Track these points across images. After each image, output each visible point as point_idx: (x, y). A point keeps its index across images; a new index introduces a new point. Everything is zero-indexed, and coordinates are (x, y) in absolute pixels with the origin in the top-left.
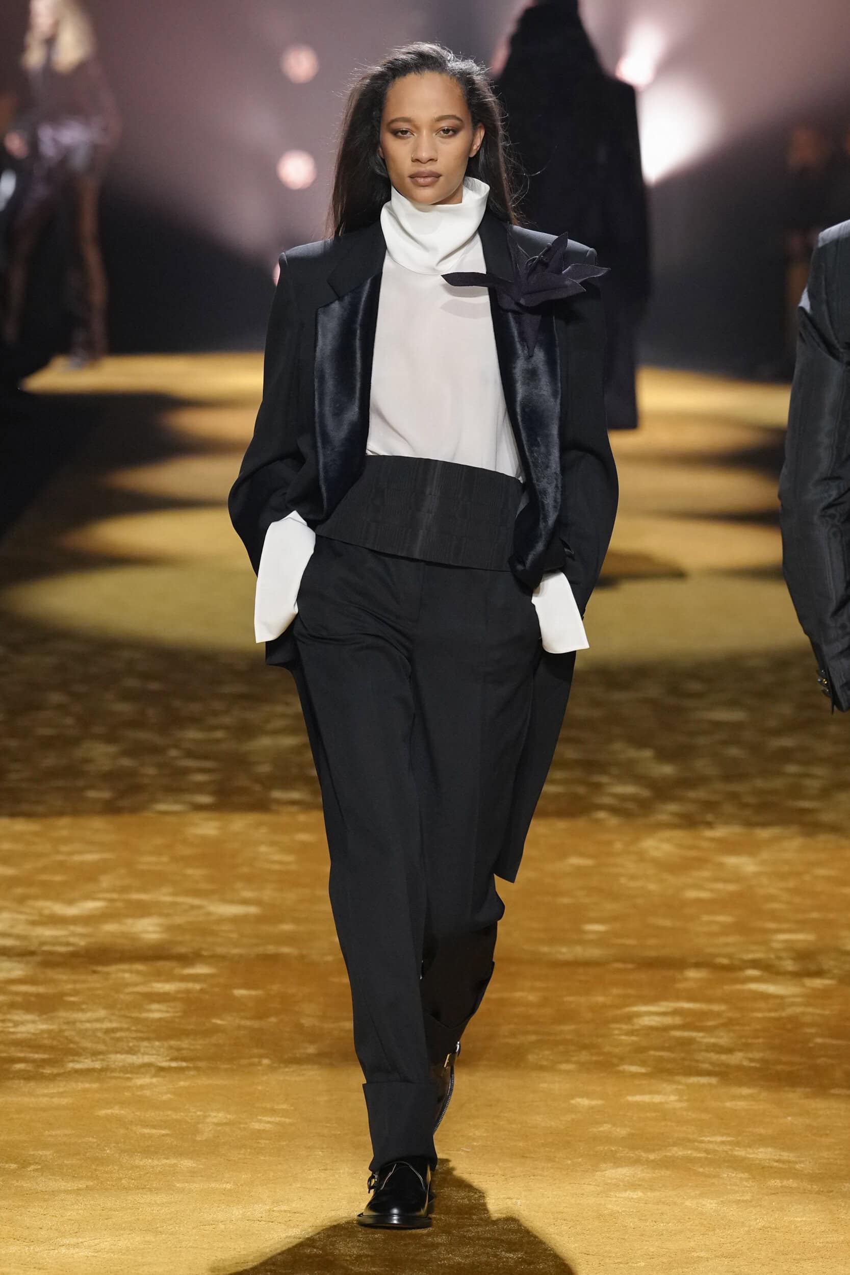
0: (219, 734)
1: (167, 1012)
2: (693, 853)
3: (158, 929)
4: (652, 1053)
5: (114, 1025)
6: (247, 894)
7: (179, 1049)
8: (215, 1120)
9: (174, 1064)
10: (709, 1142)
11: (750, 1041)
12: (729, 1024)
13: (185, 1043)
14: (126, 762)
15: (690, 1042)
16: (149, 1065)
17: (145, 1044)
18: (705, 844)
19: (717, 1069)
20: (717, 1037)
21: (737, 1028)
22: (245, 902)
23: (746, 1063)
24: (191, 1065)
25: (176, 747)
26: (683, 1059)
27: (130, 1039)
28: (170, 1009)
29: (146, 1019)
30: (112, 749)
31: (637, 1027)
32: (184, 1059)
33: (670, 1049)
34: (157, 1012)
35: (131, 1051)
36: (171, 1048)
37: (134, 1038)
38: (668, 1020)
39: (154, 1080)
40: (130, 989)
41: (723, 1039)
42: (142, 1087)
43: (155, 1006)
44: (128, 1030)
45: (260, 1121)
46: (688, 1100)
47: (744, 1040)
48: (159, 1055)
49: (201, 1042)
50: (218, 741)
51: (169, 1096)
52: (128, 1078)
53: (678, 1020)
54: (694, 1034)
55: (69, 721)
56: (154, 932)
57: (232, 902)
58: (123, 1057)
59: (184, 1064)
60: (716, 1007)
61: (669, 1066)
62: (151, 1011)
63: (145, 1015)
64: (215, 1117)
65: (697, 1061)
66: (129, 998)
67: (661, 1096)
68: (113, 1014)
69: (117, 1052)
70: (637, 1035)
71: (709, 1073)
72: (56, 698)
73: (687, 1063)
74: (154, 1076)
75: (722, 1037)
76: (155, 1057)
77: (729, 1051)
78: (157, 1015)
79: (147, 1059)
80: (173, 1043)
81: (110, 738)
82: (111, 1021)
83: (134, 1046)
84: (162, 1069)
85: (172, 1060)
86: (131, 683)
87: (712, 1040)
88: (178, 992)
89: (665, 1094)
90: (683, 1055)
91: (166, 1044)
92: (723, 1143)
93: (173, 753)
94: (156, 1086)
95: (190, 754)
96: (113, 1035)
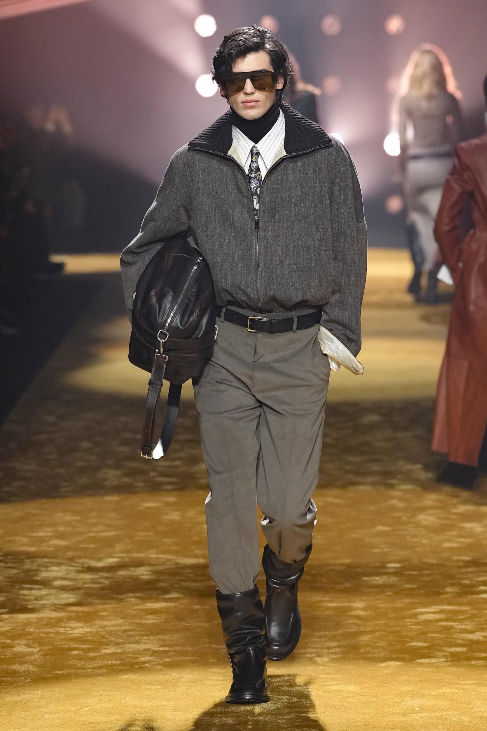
0: (178, 463)
1: (157, 619)
2: (446, 522)
3: (149, 573)
4: (429, 635)
5: (127, 628)
6: (198, 552)
7: (164, 640)
8: (186, 680)
9: (162, 649)
10: (464, 684)
11: (484, 626)
12: (471, 617)
13: (167, 637)
14: (126, 480)
15: (451, 627)
16: (149, 650)
17: (145, 638)
18: (453, 517)
19: (466, 643)
20: (465, 625)
21: (476, 619)
22: (197, 556)
23: (481, 638)
24: (171, 649)
25: (154, 470)
26: (447, 638)
27: (136, 635)
28: (158, 618)
29: (145, 624)
30: (118, 473)
31: (420, 620)
32: (167, 646)
33: (439, 632)
34: (151, 620)
35: (137, 642)
36: (159, 640)
37: (138, 635)
38: (437, 616)
39: (151, 658)
40: (135, 607)
41: (469, 626)
42: (144, 663)
43: (149, 617)
44: (135, 630)
45: (212, 680)
46: (451, 661)
47: (480, 626)
48: (153, 644)
49: (176, 636)
50: (178, 466)
51: (160, 667)
52: (137, 657)
53: (443, 616)
54: (452, 624)
55: (94, 458)
56: (147, 575)
57: (189, 556)
58: (133, 645)
59: (167, 649)
60: (464, 608)
61: (439, 642)
62: (148, 619)
63: (144, 622)
64: (186, 678)
65: (455, 639)
66: (135, 612)
67: (436, 659)
68: (126, 622)
69: (129, 643)
70: (420, 625)
71: (462, 646)
72: (85, 445)
73: (449, 640)
74: (151, 656)
75: (468, 625)
76: (151, 645)
77: (472, 632)
78: (151, 622)
79: (146, 646)
80: (160, 637)
81: (117, 467)
82: (125, 626)
83: (139, 639)
84: (155, 652)
85: (162, 646)
86: (127, 435)
87: (463, 627)
88: (162, 608)
89: (438, 658)
90: (446, 635)
91: (156, 637)
92: (472, 684)
93: (153, 474)
94: (152, 661)
95: (162, 474)
96: (127, 633)
